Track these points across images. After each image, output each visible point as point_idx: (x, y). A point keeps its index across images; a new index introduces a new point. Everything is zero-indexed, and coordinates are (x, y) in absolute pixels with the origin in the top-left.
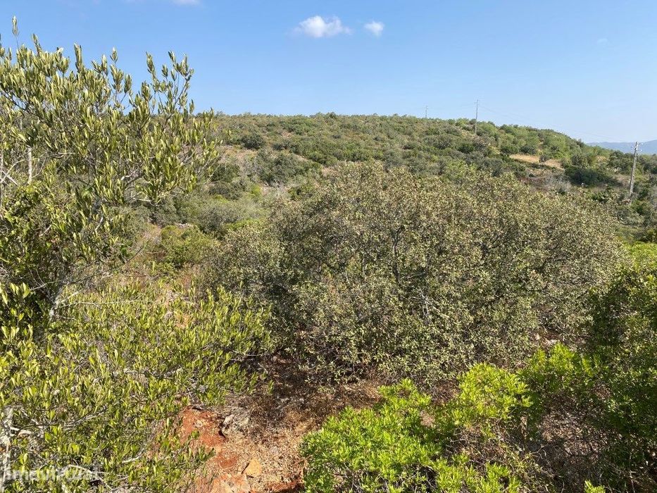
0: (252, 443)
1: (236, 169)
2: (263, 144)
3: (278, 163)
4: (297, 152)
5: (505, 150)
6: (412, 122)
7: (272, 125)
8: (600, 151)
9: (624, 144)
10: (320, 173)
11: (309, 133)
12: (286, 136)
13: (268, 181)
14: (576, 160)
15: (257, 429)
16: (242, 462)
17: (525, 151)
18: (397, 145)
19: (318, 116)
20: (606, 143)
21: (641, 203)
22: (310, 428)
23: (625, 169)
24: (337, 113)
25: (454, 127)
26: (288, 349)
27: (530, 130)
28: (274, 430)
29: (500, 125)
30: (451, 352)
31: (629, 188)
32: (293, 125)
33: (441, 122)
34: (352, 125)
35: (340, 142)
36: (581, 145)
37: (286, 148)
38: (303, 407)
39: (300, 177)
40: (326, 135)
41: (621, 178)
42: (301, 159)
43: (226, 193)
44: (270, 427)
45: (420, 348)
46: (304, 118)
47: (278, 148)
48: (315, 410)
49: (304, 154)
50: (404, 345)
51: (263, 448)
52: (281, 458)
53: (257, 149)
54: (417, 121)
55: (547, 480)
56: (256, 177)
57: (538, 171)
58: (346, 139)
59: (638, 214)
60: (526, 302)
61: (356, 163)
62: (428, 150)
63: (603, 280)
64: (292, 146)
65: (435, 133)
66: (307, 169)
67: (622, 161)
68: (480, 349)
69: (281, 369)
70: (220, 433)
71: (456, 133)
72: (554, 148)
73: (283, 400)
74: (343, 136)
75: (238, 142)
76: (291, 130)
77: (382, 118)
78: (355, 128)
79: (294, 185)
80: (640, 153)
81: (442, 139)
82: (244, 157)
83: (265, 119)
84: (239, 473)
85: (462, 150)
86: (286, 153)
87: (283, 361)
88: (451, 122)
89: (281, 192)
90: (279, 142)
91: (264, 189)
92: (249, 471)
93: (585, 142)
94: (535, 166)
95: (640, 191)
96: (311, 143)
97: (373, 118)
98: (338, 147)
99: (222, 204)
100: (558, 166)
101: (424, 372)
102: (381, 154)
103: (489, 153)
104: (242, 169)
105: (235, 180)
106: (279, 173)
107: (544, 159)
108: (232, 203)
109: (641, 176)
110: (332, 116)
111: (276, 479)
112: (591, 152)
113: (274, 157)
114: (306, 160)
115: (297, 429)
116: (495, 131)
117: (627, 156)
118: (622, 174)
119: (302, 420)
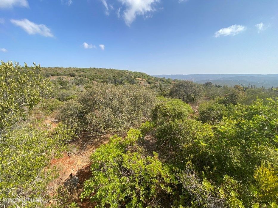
0: (78, 156)
1: (68, 82)
2: (75, 75)
3: (80, 80)
4: (85, 77)
5: (135, 77)
6: (114, 70)
7: (78, 70)
8: (153, 77)
9: (157, 76)
10: (92, 82)
11: (89, 72)
12: (82, 73)
13: (78, 85)
14: (149, 79)
15: (79, 152)
16: (76, 162)
17: (139, 77)
18: (111, 76)
19: (91, 68)
20: (153, 76)
22: (93, 149)
24: (95, 68)
25: (124, 72)
26: (86, 130)
27: (139, 73)
28: (84, 151)
29: (133, 71)
30: (126, 125)
32: (84, 70)
33: (121, 71)
34: (99, 71)
35: (97, 75)
36: (149, 76)
37: (82, 76)
38: (91, 144)
39: (87, 84)
40: (93, 73)
41: (157, 83)
42: (87, 79)
43: (66, 89)
44: (83, 151)
45: (119, 125)
46: (87, 69)
47: (80, 76)
48: (95, 144)
49: (87, 78)
50: (115, 125)
51: (81, 157)
52: (86, 158)
53: (74, 76)
54: (115, 70)
55: (146, 152)
56: (74, 84)
57: (141, 82)
58: (98, 74)
60: (140, 112)
61: (102, 80)
62: (119, 77)
63: (154, 105)
64: (84, 76)
65: (120, 73)
66: (89, 82)
67: (156, 79)
68: (132, 123)
69: (85, 135)
70: (68, 156)
71: (124, 73)
72: (144, 77)
73: (86, 143)
74: (98, 73)
75: (68, 75)
76: (83, 72)
77: (107, 69)
78: (100, 71)
79: (85, 86)
80: (160, 77)
81: (121, 74)
82: (70, 79)
83: (76, 69)
84: (75, 165)
85: (126, 77)
86: (82, 78)
87: (85, 133)
88: (123, 71)
89: (82, 88)
90: (80, 75)
91: (77, 87)
92: (78, 164)
93: (150, 75)
94: (141, 80)
96: (89, 75)
97: (105, 69)
98: (96, 76)
99: (64, 92)
100: (145, 80)
101: (120, 131)
102: (108, 78)
103: (131, 78)
104: (70, 82)
105: (68, 85)
106: (81, 83)
107: (142, 79)
108: (68, 91)
110: (94, 68)
111: (85, 164)
112: (151, 77)
113: (79, 78)
114: (88, 79)
115: (90, 150)
116: (133, 73)
119: (91, 147)
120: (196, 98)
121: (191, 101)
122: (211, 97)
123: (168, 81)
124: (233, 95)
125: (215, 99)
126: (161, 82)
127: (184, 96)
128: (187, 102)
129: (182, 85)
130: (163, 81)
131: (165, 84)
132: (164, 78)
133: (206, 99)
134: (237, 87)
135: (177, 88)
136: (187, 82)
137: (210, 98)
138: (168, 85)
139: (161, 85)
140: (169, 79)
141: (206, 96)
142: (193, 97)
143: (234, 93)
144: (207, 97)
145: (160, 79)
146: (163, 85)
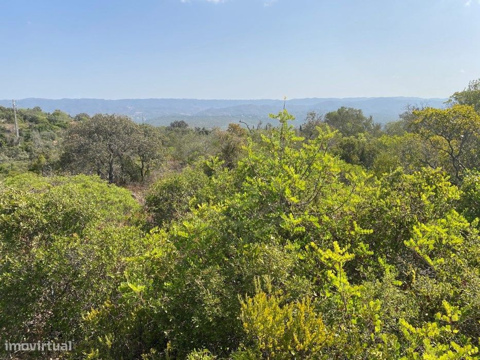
9: (6, 101)
21: (27, 143)
23: (10, 119)
31: (16, 134)
41: (8, 126)
59: (25, 152)
67: (5, 114)
80: (18, 107)
95: (24, 134)
109: (22, 124)
117: (9, 110)
118: (9, 123)
120: (148, 167)
121: (134, 179)
122: (186, 159)
123: (53, 120)
124: (228, 148)
125: (195, 163)
126: (26, 125)
127: (111, 164)
128: (122, 184)
129: (98, 131)
130: (33, 120)
131: (45, 133)
132: (38, 109)
133: (175, 168)
134: (233, 128)
135: (83, 140)
136: (112, 120)
137: (183, 164)
138: (58, 134)
139: (28, 138)
140: (57, 114)
141: (175, 158)
142: (140, 164)
143: (229, 143)
144: (177, 163)
145: (20, 113)
146: (35, 135)
